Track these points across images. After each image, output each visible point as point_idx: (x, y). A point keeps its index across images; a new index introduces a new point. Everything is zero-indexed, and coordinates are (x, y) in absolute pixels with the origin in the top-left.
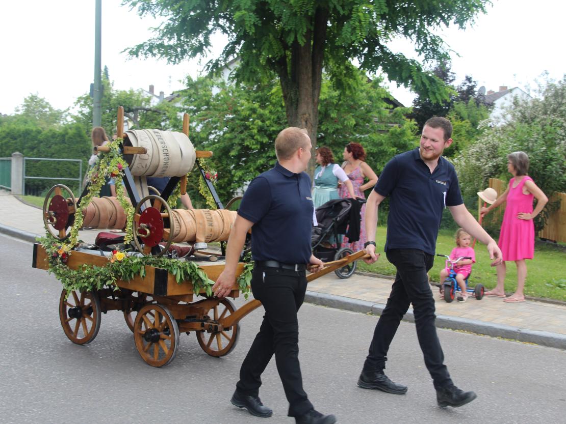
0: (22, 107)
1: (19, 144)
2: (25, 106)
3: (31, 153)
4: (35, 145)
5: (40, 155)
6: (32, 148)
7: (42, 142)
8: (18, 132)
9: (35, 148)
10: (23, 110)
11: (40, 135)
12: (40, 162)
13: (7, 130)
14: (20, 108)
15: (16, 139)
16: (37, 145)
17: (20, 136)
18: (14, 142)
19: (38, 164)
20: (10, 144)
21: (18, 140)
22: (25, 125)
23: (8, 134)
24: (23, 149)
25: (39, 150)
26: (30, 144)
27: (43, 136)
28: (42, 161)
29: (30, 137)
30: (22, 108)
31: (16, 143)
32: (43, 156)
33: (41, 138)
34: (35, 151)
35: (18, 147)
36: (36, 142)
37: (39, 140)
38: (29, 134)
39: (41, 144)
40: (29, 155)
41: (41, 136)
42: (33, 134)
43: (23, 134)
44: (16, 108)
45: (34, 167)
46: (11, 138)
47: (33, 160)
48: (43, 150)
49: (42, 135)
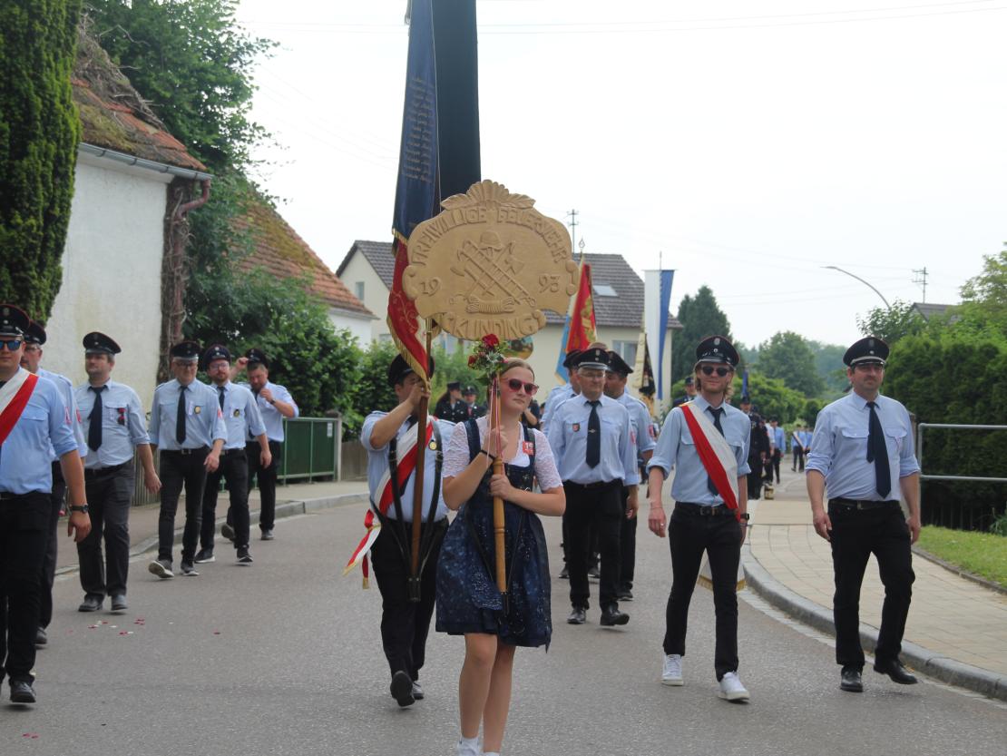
0: (980, 285)
1: (936, 386)
2: (985, 281)
3: (969, 409)
4: (978, 388)
5: (992, 417)
6: (970, 398)
7: (996, 380)
8: (933, 355)
9: (978, 396)
10: (982, 291)
11: (993, 360)
12: (991, 436)
13: (908, 351)
14: (977, 288)
15: (928, 373)
16: (982, 390)
17: (940, 365)
18: (923, 380)
19: (985, 442)
20: (911, 388)
21: (934, 377)
22: (976, 333)
23: (909, 359)
24: (947, 400)
25: (987, 403)
26: (963, 387)
27: (1000, 363)
28: (997, 433)
29: (965, 368)
30: (980, 288)
31: (928, 385)
32: (999, 417)
33: (994, 368)
34: (979, 404)
35: (933, 396)
36: (981, 379)
37: (988, 375)
38: (963, 359)
39: (995, 386)
40: (961, 416)
41: (995, 364)
42: (974, 359)
43: (946, 359)
44: (965, 288)
45: (973, 447)
46: (916, 372)
47: (973, 429)
48: (1000, 400)
49: (999, 360)
